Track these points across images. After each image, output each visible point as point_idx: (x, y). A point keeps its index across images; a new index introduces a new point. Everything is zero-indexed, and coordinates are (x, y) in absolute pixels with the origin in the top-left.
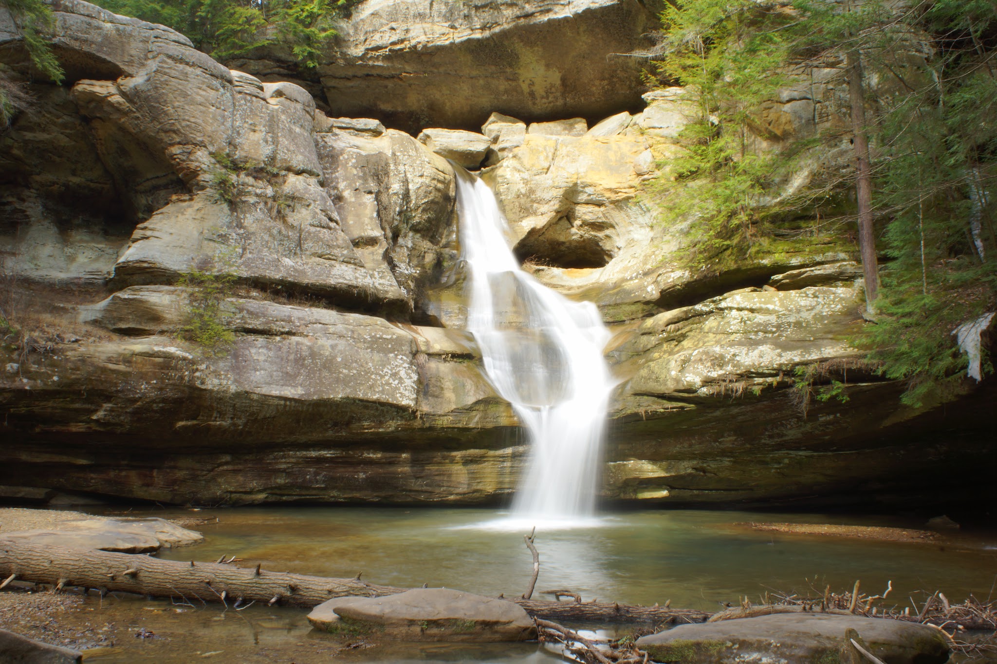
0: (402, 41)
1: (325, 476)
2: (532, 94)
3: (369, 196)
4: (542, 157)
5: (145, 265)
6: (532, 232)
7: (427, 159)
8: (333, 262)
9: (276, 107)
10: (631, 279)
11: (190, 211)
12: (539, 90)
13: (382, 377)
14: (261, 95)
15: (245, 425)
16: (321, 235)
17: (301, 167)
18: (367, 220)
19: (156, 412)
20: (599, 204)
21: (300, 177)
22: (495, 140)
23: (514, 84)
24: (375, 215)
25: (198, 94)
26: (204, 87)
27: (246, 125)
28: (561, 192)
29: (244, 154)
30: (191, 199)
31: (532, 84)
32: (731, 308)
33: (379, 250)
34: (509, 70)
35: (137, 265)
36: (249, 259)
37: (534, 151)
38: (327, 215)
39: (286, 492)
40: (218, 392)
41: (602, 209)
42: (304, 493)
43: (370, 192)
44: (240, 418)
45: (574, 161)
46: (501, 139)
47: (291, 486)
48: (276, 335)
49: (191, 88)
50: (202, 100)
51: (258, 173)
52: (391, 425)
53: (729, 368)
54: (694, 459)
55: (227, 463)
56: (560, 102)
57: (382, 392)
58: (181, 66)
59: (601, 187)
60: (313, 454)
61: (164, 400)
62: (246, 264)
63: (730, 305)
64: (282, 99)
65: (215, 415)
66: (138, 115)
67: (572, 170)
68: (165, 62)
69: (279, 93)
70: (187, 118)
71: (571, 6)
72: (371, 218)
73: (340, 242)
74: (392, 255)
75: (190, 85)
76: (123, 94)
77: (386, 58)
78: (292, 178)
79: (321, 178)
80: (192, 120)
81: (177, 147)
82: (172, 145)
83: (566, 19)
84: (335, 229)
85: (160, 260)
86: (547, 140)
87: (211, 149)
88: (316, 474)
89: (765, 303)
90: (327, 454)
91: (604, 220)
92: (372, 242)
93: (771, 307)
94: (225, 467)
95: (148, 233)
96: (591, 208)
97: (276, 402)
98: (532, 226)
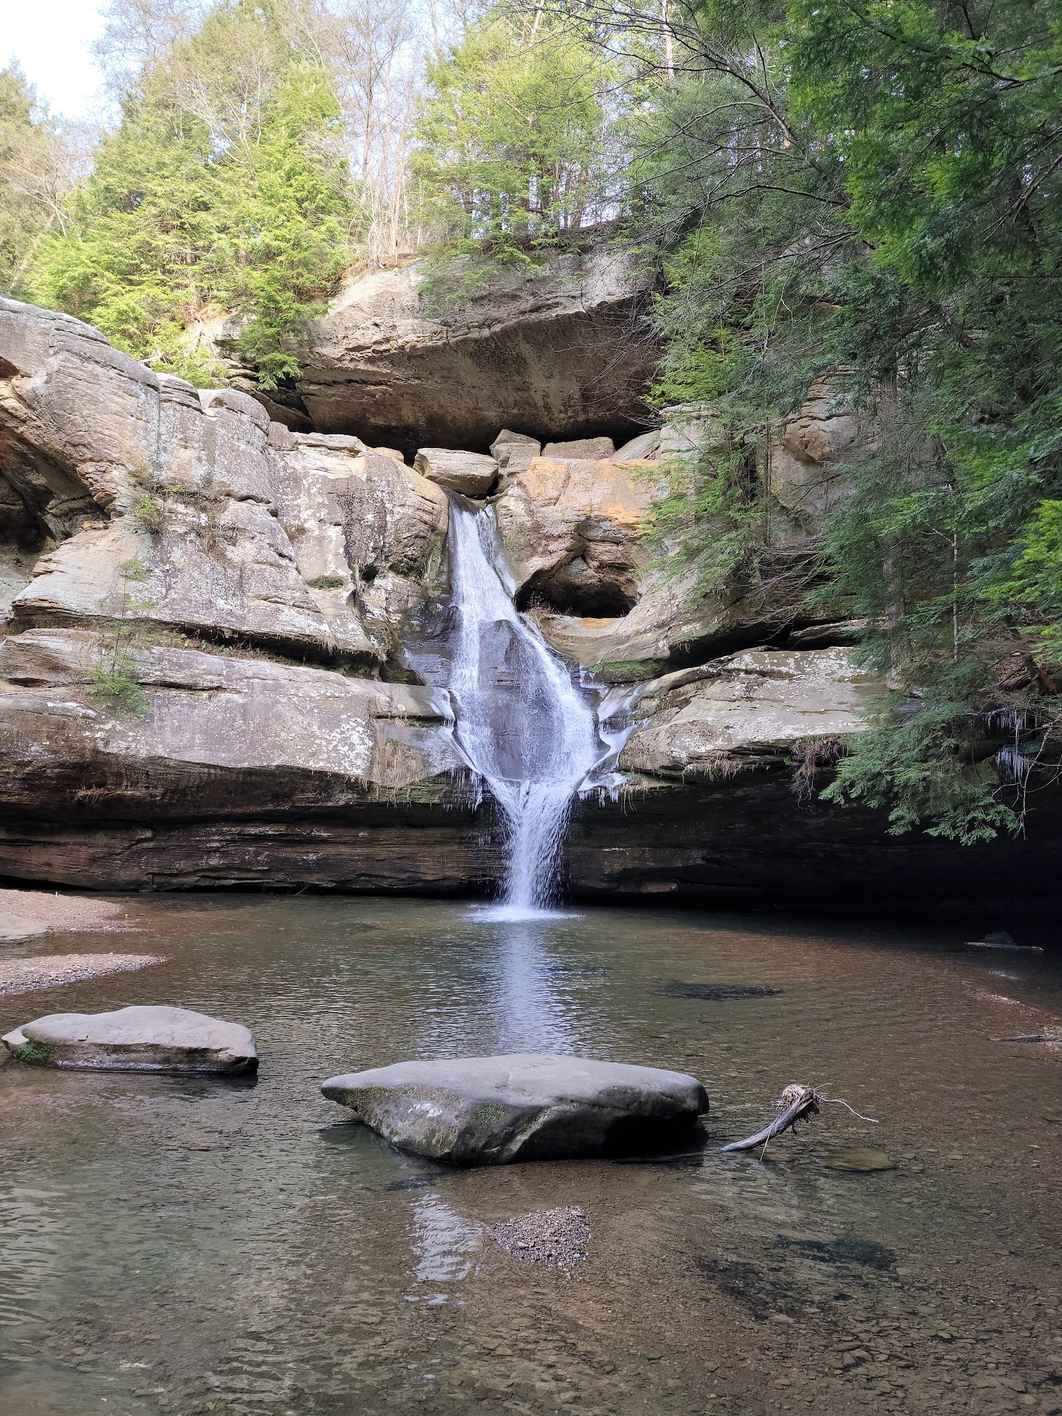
0: (387, 340)
1: (268, 856)
2: (547, 407)
3: (337, 528)
4: (550, 485)
5: (45, 604)
6: (538, 574)
7: (410, 486)
8: (281, 606)
9: (214, 419)
10: (645, 632)
11: (104, 541)
12: (556, 402)
13: (329, 742)
14: (194, 403)
15: (163, 795)
16: (267, 574)
17: (244, 492)
18: (330, 557)
19: (51, 778)
20: (617, 543)
21: (244, 504)
22: (505, 463)
23: (525, 395)
24: (342, 550)
25: (112, 401)
26: (120, 392)
27: (174, 440)
28: (572, 526)
29: (171, 474)
30: (106, 528)
31: (546, 396)
32: (739, 670)
33: (345, 593)
34: (517, 378)
35: (37, 604)
36: (174, 600)
37: (542, 479)
38: (276, 550)
39: (222, 874)
40: (126, 757)
41: (620, 548)
42: (243, 875)
43: (337, 524)
44: (156, 788)
45: (587, 490)
46: (511, 462)
47: (228, 868)
48: (203, 690)
49: (102, 393)
50: (119, 409)
51: (190, 497)
52: (342, 798)
53: (720, 742)
54: (703, 847)
55: (147, 840)
56: (582, 418)
57: (328, 760)
58: (91, 366)
59: (617, 522)
60: (253, 830)
61: (62, 765)
62: (170, 605)
63: (737, 666)
64: (223, 410)
65: (125, 783)
66: (39, 423)
67: (584, 501)
68: (69, 360)
69: (219, 402)
70: (99, 429)
71: (584, 299)
72: (337, 554)
73: (291, 582)
74: (365, 598)
75: (102, 390)
76: (20, 398)
77: (370, 360)
78: (233, 505)
79: (272, 506)
80: (107, 432)
81: (89, 463)
82: (84, 461)
83: (577, 315)
84: (287, 567)
85: (63, 599)
86: (558, 464)
87: (131, 468)
88: (257, 854)
89: (777, 665)
90: (270, 830)
91: (622, 560)
92: (334, 583)
93: (784, 669)
94: (145, 845)
95: (52, 566)
96: (608, 547)
97: (198, 770)
98: (538, 568)
